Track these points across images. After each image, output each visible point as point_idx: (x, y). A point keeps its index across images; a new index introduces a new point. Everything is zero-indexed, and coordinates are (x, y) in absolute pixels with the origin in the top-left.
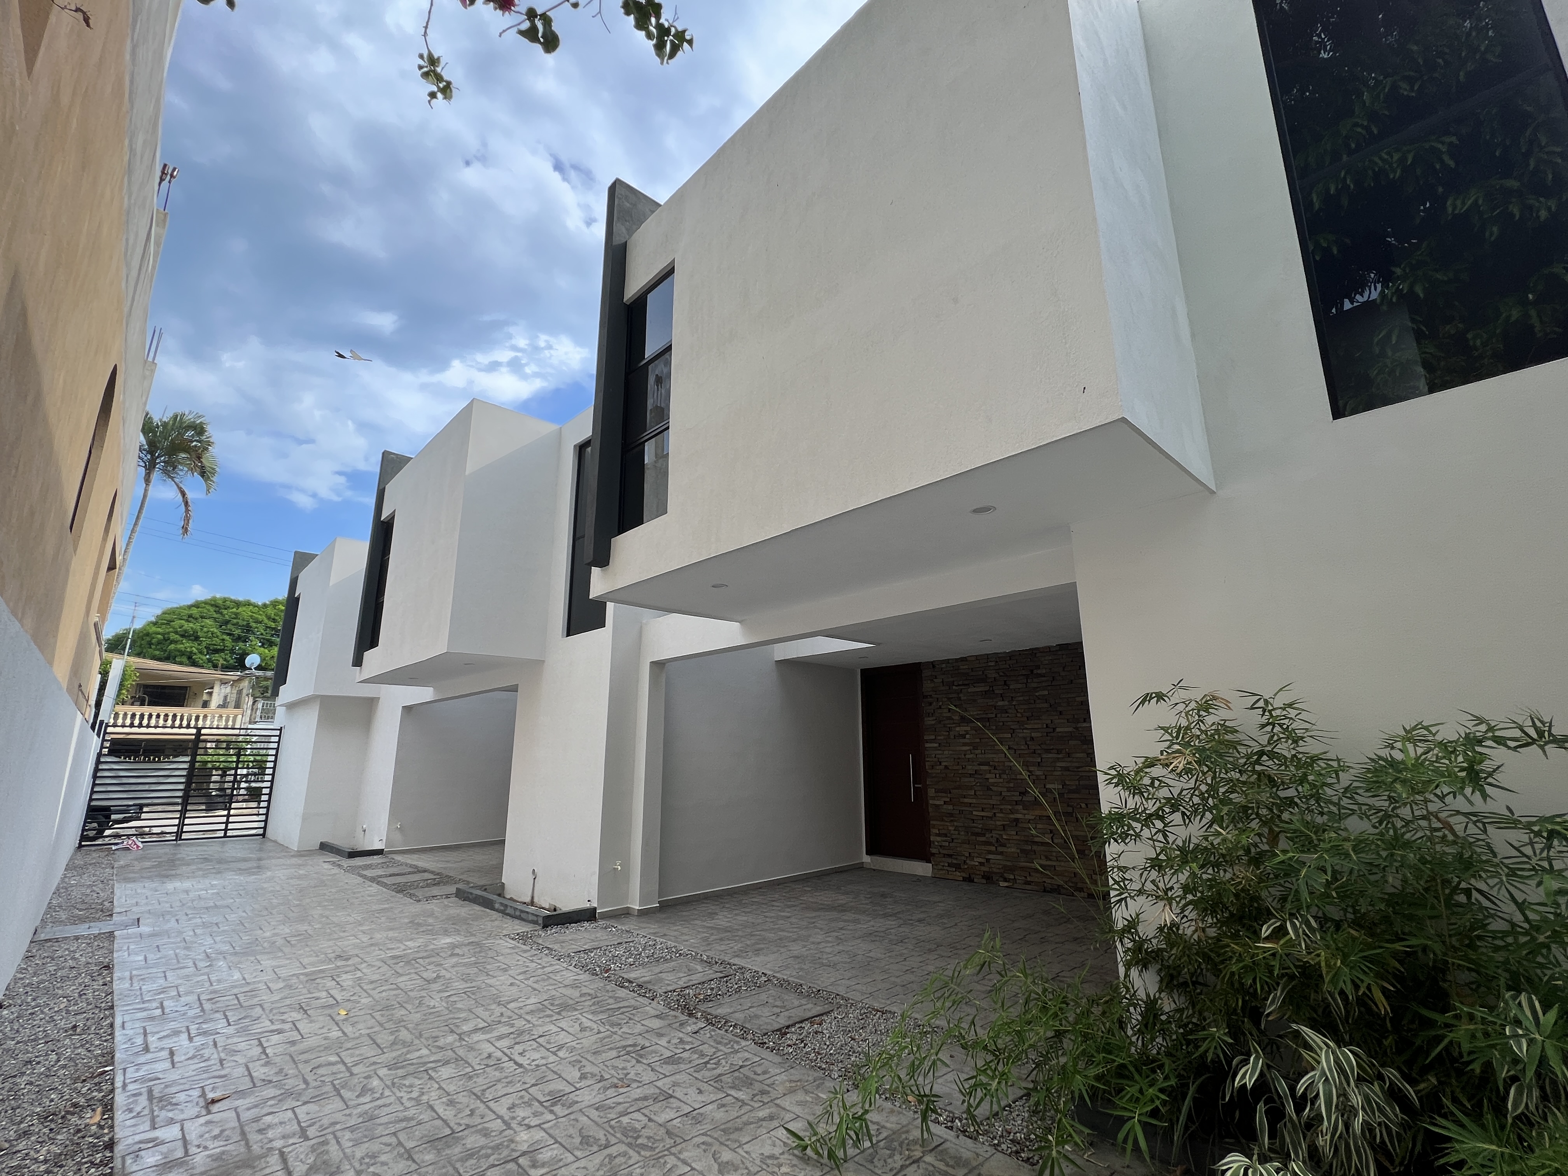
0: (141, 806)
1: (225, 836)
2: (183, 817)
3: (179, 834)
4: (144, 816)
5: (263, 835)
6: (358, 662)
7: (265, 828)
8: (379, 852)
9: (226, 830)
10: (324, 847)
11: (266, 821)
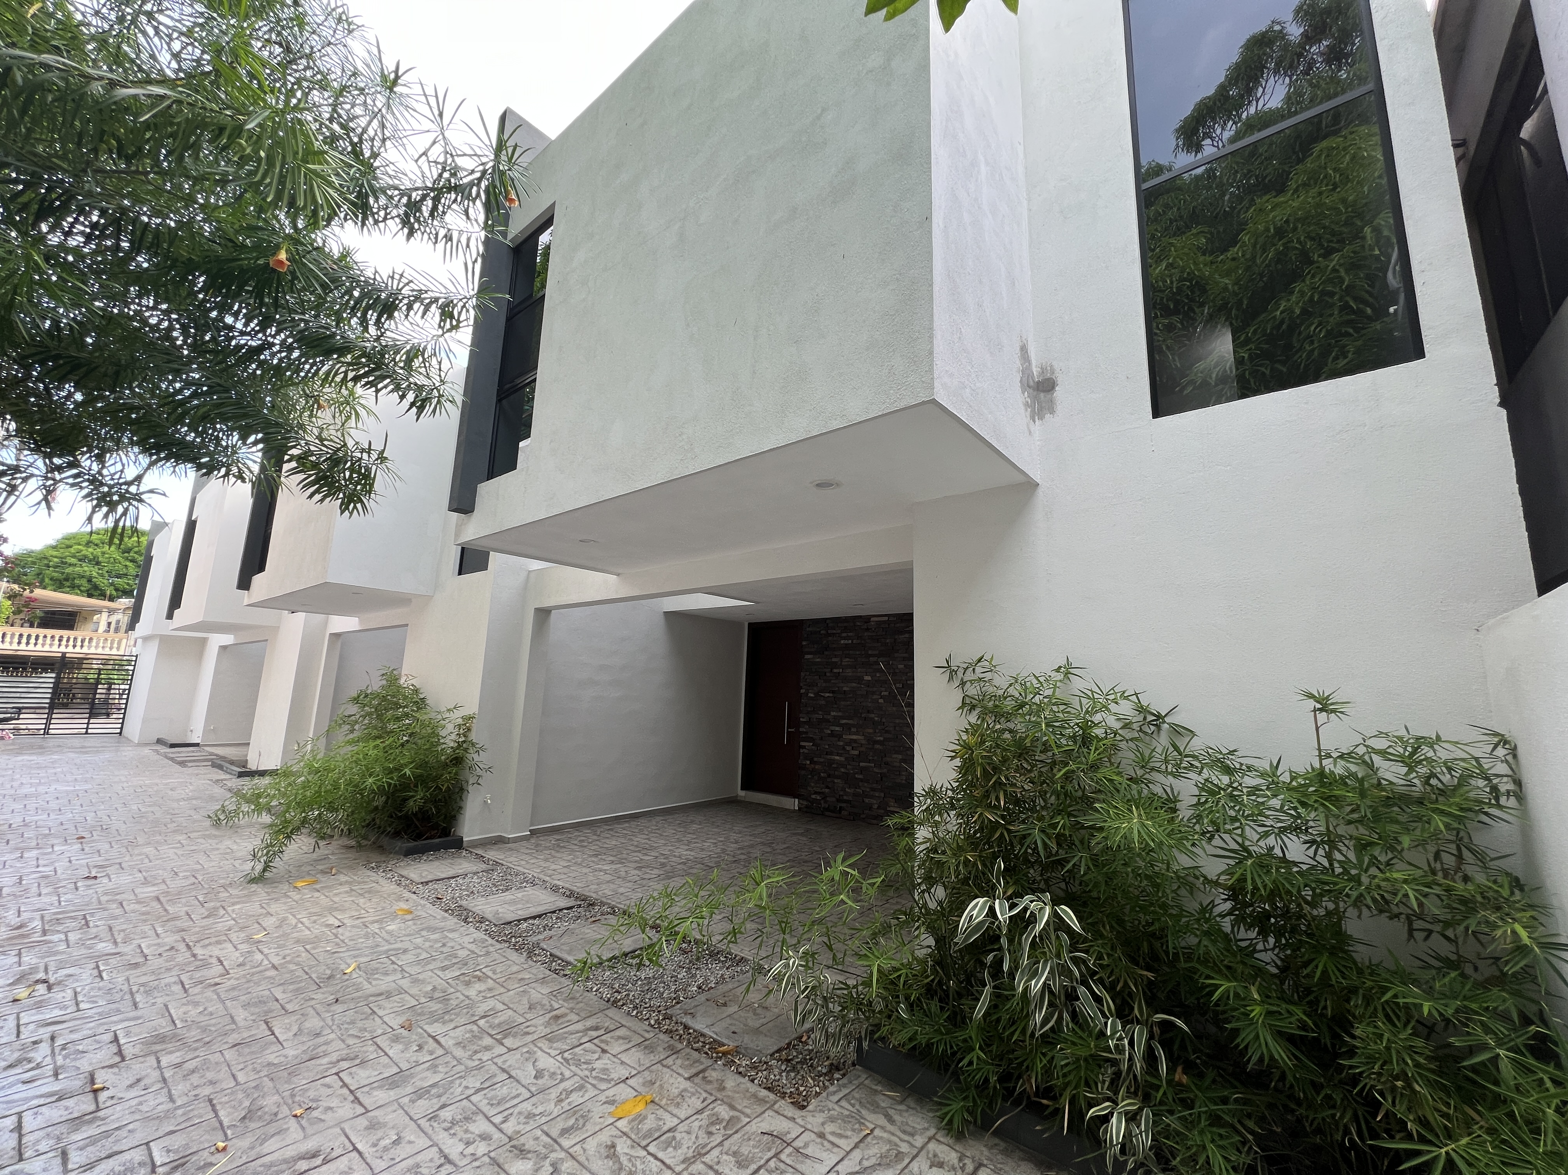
0: (20, 709)
1: (86, 733)
2: (49, 719)
3: (46, 731)
4: (22, 716)
5: (120, 733)
6: (170, 616)
7: (121, 728)
8: (197, 745)
9: (87, 728)
10: (159, 741)
11: (122, 723)
